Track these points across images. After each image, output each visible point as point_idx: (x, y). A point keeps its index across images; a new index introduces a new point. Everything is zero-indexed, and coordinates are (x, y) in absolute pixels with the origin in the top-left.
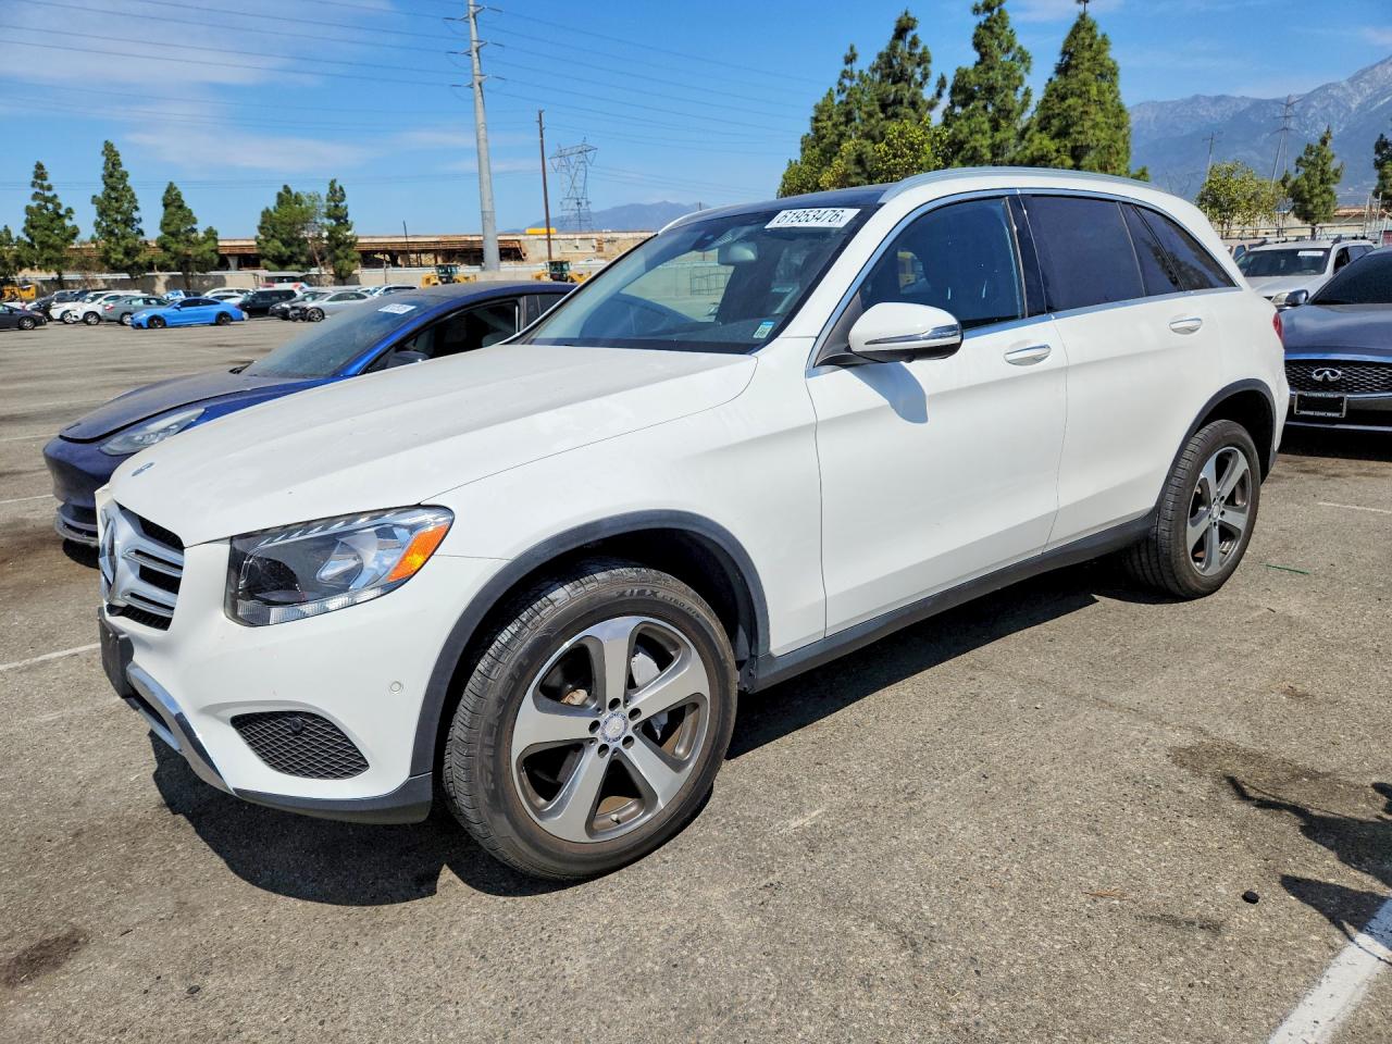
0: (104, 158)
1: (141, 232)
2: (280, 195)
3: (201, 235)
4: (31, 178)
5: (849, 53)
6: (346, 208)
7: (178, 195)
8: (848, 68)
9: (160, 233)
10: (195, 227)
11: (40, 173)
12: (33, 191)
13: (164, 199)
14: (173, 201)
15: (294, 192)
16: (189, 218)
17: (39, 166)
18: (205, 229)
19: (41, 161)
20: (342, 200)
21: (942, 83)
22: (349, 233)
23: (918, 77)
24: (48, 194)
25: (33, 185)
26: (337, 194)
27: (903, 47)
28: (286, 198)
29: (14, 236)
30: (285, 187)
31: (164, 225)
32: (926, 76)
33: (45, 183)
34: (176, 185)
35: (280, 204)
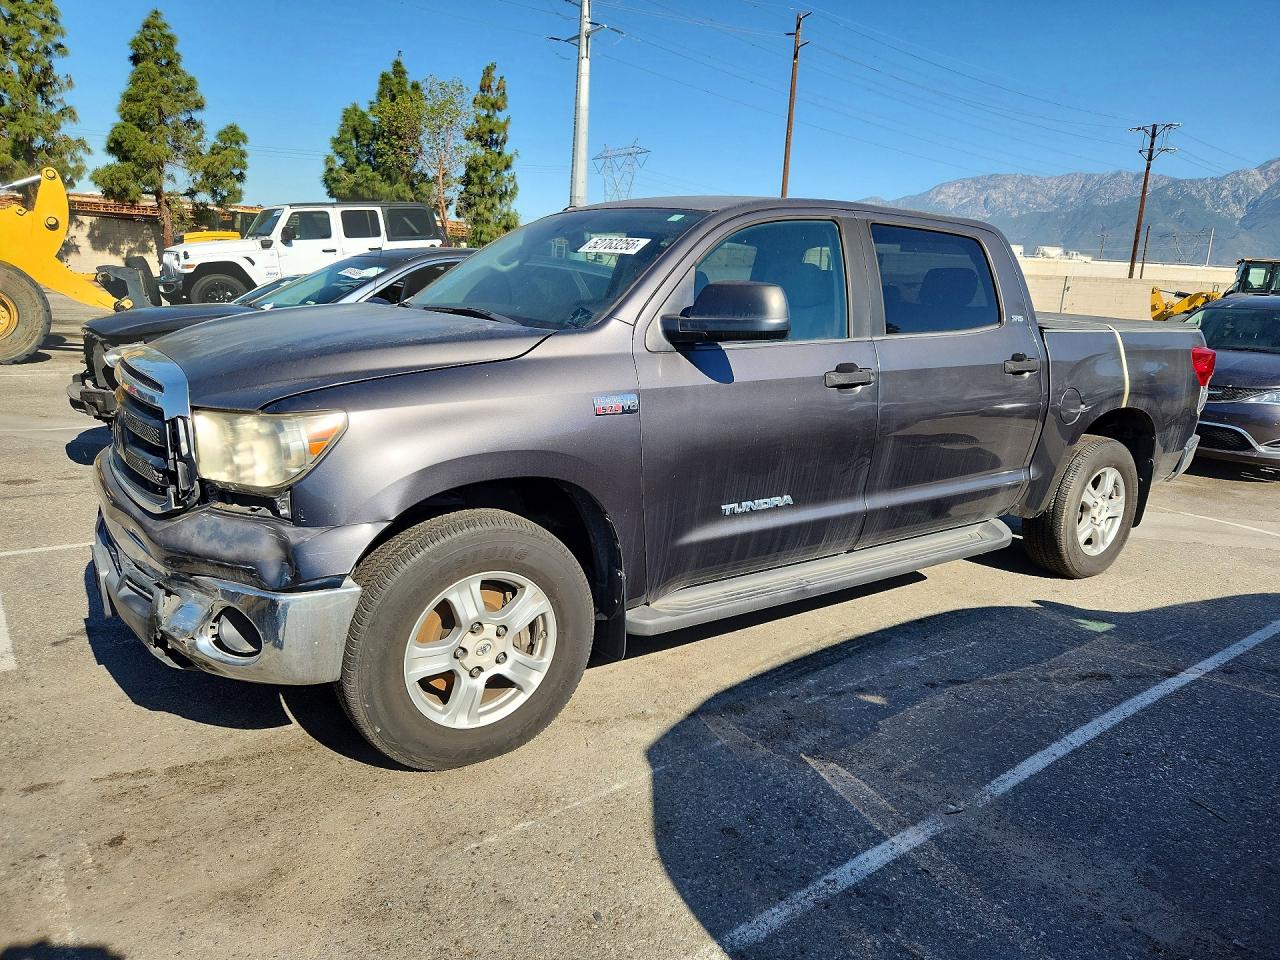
1: (68, 112)
2: (384, 78)
3: (210, 139)
6: (508, 121)
7: (170, 41)
9: (117, 121)
10: (197, 116)
13: (135, 44)
15: (411, 78)
16: (187, 93)
18: (222, 127)
20: (501, 108)
22: (505, 174)
26: (490, 95)
28: (393, 85)
30: (398, 64)
31: (129, 98)
34: (165, 19)
35: (381, 95)
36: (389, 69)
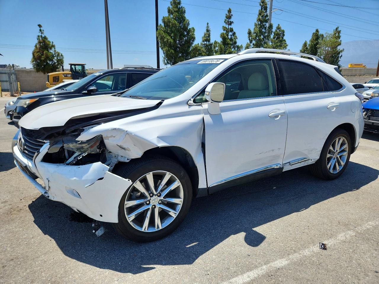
36: (315, 31)
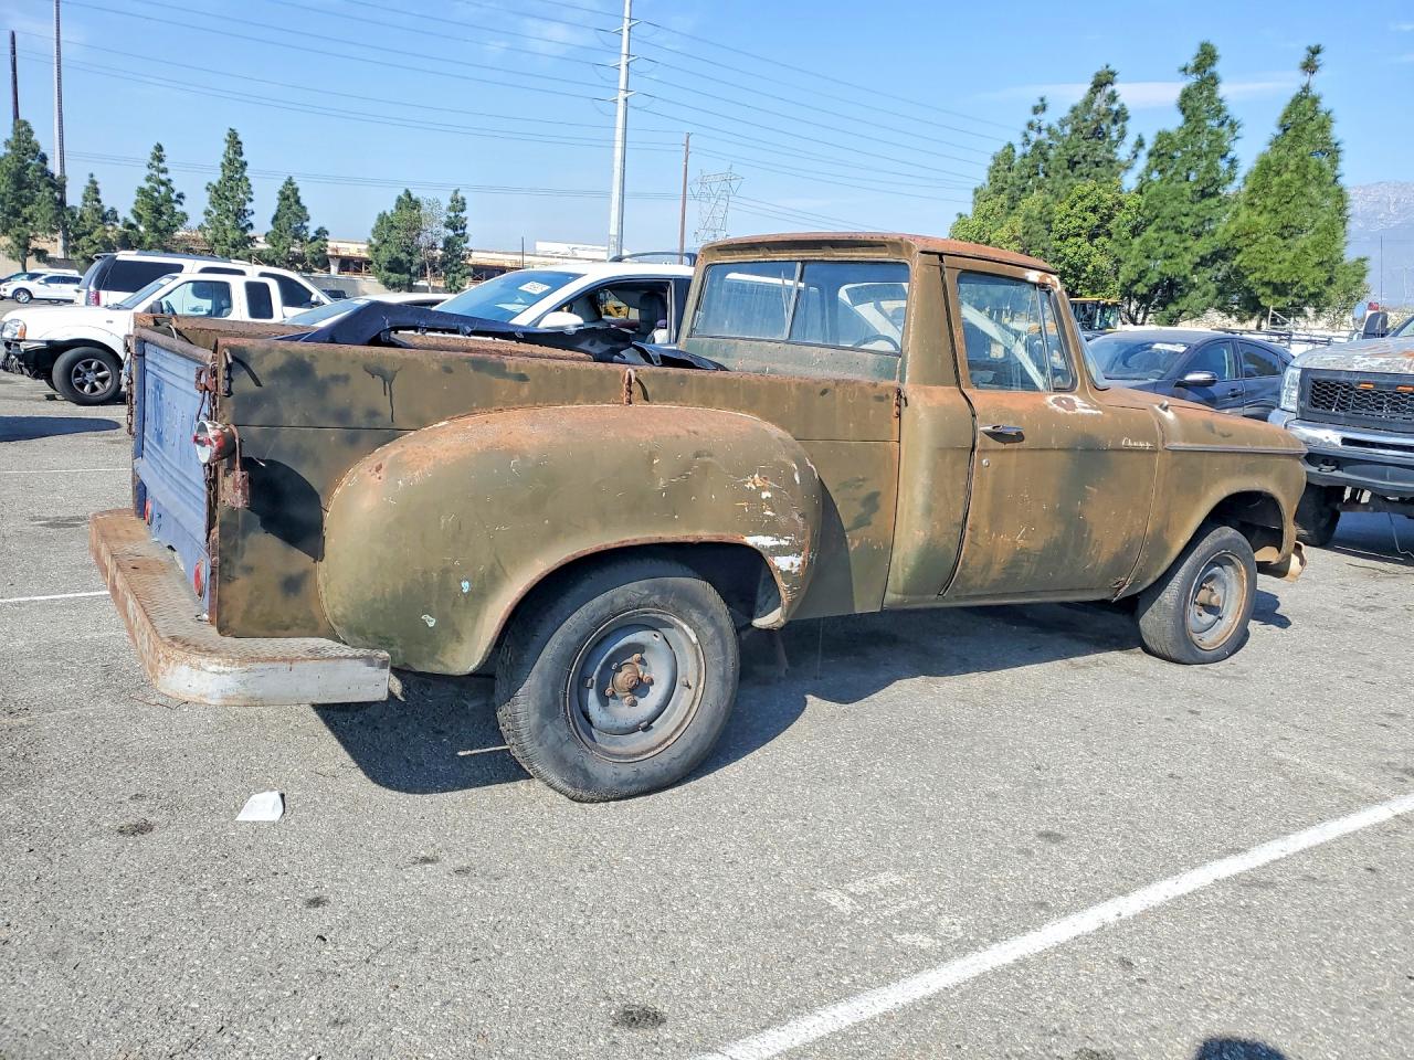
0: (226, 145)
1: (251, 225)
2: (399, 199)
3: (312, 234)
4: (148, 159)
5: (1039, 103)
6: (466, 219)
7: (295, 191)
8: (1035, 119)
9: (270, 228)
10: (306, 224)
11: (159, 155)
12: (148, 172)
13: (281, 193)
14: (290, 197)
15: (414, 197)
16: (302, 214)
17: (159, 148)
18: (316, 228)
19: (160, 142)
20: (462, 211)
21: (1140, 144)
22: (465, 245)
23: (1115, 136)
24: (163, 177)
25: (150, 166)
26: (459, 205)
27: (1100, 102)
28: (409, 203)
29: (120, 217)
30: (407, 191)
31: (276, 219)
32: (1122, 135)
33: (162, 165)
34: (294, 180)
35: (399, 208)
